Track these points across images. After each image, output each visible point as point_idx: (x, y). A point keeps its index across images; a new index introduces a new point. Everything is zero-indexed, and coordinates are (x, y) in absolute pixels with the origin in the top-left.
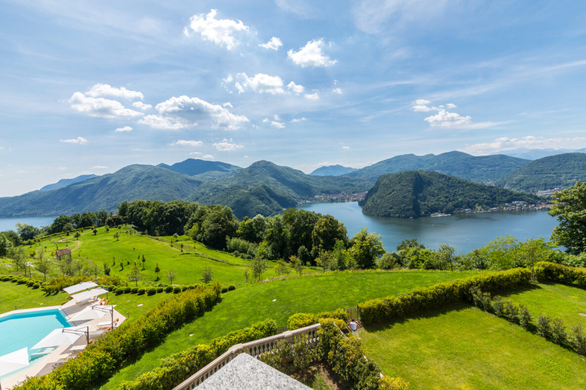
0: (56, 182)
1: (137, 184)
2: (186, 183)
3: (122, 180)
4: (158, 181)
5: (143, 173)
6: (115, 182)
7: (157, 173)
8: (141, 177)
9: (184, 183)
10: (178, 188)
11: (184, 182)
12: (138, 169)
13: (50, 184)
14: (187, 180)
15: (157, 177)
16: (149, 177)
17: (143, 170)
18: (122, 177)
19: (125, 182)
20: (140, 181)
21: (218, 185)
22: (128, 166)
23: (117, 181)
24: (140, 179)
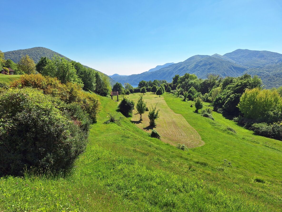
0: (155, 67)
1: (197, 69)
2: (232, 70)
3: (188, 66)
4: (211, 67)
5: (201, 61)
6: (184, 67)
7: (211, 61)
8: (200, 64)
9: (230, 70)
10: (225, 73)
11: (231, 68)
12: (199, 59)
13: (152, 68)
14: (233, 67)
15: (210, 64)
16: (205, 65)
17: (202, 59)
18: (188, 64)
19: (189, 68)
20: (198, 67)
21: (261, 73)
22: (192, 57)
23: (185, 67)
24: (199, 66)
